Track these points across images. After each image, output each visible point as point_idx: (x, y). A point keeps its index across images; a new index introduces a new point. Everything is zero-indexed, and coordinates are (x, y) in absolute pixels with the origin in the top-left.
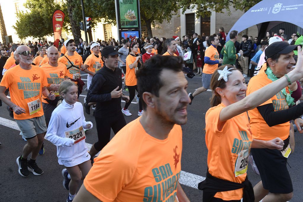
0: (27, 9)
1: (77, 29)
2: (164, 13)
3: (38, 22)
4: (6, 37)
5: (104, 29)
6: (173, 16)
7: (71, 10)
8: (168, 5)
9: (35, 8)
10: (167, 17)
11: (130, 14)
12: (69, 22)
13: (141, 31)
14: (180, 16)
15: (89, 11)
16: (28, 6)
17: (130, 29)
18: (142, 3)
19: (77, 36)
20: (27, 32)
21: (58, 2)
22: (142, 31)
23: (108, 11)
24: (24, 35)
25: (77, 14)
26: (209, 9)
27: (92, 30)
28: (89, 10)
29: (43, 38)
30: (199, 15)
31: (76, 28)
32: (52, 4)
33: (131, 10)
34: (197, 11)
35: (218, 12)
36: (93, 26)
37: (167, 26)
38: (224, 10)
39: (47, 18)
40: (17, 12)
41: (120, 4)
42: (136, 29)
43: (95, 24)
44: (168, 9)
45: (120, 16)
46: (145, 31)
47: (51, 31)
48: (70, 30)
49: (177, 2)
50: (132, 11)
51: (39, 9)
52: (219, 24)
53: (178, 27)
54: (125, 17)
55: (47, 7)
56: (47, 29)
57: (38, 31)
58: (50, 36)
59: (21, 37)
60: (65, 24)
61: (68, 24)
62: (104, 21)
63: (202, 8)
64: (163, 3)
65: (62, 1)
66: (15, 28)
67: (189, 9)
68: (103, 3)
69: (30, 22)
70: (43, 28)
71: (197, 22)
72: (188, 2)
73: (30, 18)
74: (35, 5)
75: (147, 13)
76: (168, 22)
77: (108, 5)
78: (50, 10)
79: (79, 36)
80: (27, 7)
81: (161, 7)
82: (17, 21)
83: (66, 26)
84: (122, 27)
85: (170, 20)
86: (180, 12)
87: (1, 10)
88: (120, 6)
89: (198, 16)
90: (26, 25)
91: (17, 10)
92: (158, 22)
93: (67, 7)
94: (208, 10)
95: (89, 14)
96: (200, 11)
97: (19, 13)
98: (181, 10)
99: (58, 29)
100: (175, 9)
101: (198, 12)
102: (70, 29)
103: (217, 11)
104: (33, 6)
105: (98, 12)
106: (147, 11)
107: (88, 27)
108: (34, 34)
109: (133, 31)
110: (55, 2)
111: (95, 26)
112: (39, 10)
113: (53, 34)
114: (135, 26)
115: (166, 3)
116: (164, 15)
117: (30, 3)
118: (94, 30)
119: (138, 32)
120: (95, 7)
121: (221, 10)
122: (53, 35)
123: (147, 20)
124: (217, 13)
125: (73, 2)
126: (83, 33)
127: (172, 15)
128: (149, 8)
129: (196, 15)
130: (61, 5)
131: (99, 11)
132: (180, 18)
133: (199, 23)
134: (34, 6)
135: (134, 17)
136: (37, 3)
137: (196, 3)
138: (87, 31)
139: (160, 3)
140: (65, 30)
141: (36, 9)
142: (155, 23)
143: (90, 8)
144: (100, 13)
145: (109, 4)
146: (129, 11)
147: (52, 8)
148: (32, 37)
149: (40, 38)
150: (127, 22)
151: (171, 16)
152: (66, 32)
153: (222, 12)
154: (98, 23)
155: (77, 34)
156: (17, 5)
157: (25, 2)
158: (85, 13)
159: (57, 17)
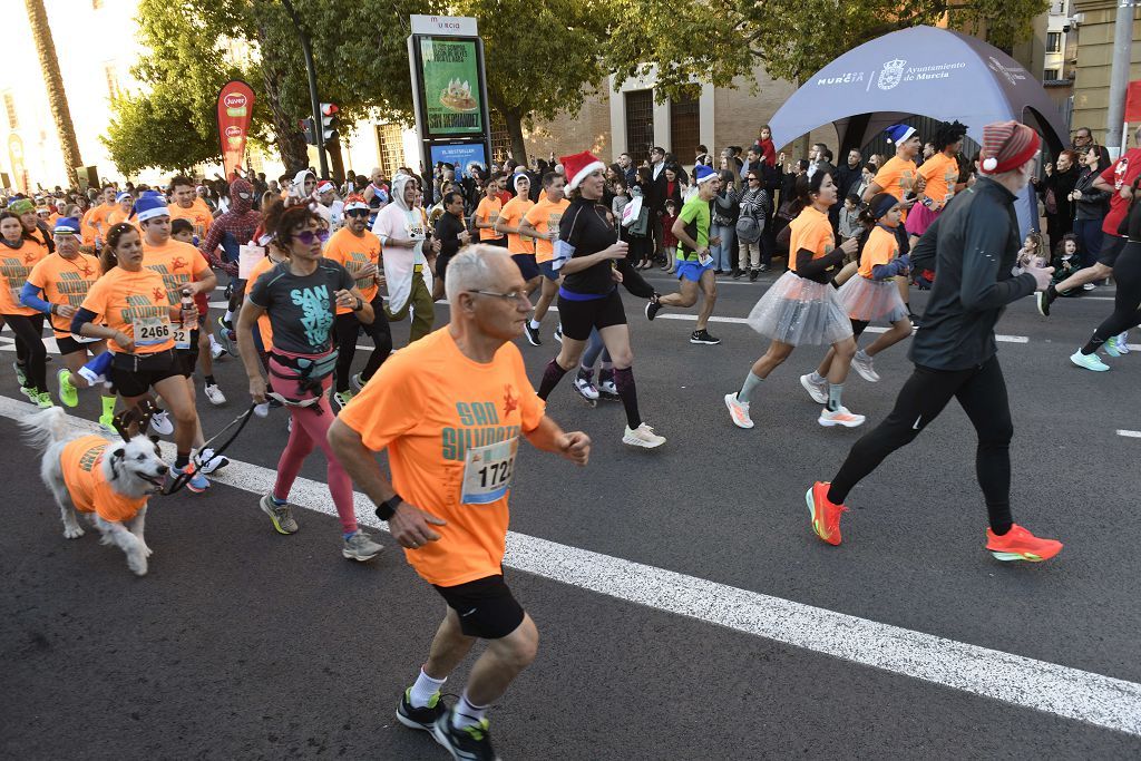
0: (141, 84)
1: (294, 140)
2: (560, 88)
3: (174, 121)
4: (78, 169)
5: (380, 139)
6: (586, 98)
7: (274, 84)
8: (571, 64)
9: (165, 79)
10: (570, 100)
11: (457, 94)
12: (269, 120)
13: (490, 143)
14: (607, 98)
15: (330, 85)
16: (144, 74)
17: (455, 139)
18: (492, 58)
19: (296, 163)
20: (142, 152)
21: (237, 61)
22: (494, 144)
23: (389, 83)
24: (132, 163)
25: (294, 93)
26: (695, 76)
27: (342, 144)
28: (330, 81)
30: (664, 93)
31: (291, 138)
32: (217, 67)
33: (458, 80)
34: (660, 81)
35: (722, 86)
36: (345, 131)
37: (568, 128)
38: (737, 80)
39: (201, 109)
40: (112, 94)
42: (476, 139)
43: (350, 126)
44: (571, 75)
47: (213, 147)
48: (272, 143)
49: (598, 57)
50: (462, 83)
51: (179, 82)
52: (724, 123)
53: (601, 132)
54: (440, 102)
55: (202, 74)
56: (202, 142)
57: (177, 148)
58: (212, 164)
59: (126, 173)
60: (259, 126)
61: (268, 128)
62: (378, 115)
63: (674, 72)
64: (555, 57)
65: (246, 55)
66: (105, 142)
67: (636, 76)
68: (371, 58)
69: (152, 121)
70: (191, 139)
71: (661, 114)
72: (631, 55)
73: (151, 111)
74: (166, 71)
75: (508, 89)
76: (575, 115)
77: (388, 65)
78: (211, 84)
80: (140, 78)
81: (550, 72)
82: (113, 122)
83: (261, 133)
84: (433, 131)
85: (579, 109)
86: (608, 85)
87: (63, 90)
89: (661, 97)
90: (139, 131)
91: (111, 87)
92: (542, 117)
93: (262, 76)
94: (692, 79)
95: (332, 92)
96: (666, 82)
97: (117, 96)
98: (612, 78)
99: (235, 141)
100: (591, 77)
101: (661, 85)
102: (276, 141)
103: (717, 81)
104: (160, 74)
106: (507, 85)
107: (328, 135)
108: (162, 158)
109: (466, 142)
110: (226, 58)
111: (350, 132)
113: (220, 157)
114: (472, 129)
115: (567, 60)
116: (560, 92)
117: (150, 64)
118: (348, 141)
119: (481, 146)
120: (349, 71)
121: (729, 79)
123: (509, 109)
124: (719, 87)
125: (279, 58)
126: (313, 152)
127: (585, 94)
128: (514, 75)
129: (655, 93)
130: (244, 70)
131: (362, 85)
132: (608, 102)
134: (163, 75)
135: (467, 101)
136: (172, 62)
137: (654, 60)
138: (325, 145)
139: (546, 59)
140: (258, 146)
141: (170, 79)
142: (533, 118)
143: (333, 75)
144: (364, 89)
145: (391, 61)
146: (451, 82)
147: (218, 78)
148: (158, 169)
149: (182, 171)
150: (447, 116)
151: (580, 98)
152: (262, 152)
153: (734, 87)
154: (358, 123)
155: (294, 155)
156: (112, 72)
157: (136, 63)
158: (320, 92)
159: (230, 105)
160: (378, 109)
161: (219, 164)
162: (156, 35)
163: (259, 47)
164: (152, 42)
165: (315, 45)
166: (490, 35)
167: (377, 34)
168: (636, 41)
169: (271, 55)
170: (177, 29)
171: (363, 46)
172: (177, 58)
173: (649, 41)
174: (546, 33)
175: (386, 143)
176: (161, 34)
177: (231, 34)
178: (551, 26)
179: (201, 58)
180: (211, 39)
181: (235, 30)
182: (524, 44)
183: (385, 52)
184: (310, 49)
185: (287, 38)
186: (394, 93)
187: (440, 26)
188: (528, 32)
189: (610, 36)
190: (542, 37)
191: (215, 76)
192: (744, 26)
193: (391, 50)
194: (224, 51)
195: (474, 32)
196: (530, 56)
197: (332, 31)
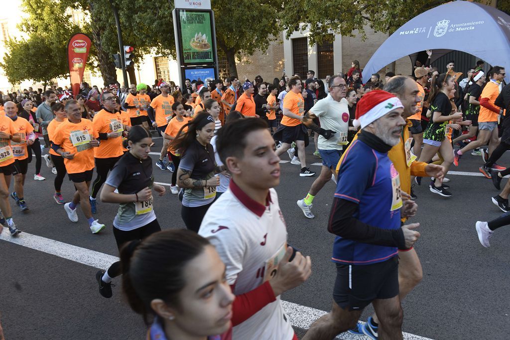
0: (23, 33)
1: (109, 66)
2: (256, 37)
3: (42, 55)
5: (156, 65)
6: (271, 43)
7: (98, 35)
8: (262, 25)
9: (36, 31)
10: (262, 43)
11: (199, 41)
12: (95, 54)
13: (217, 67)
14: (282, 43)
15: (129, 36)
16: (25, 28)
17: (199, 66)
18: (219, 21)
19: (110, 78)
20: (22, 71)
21: (76, 21)
22: (220, 67)
23: (162, 35)
24: (17, 78)
25: (110, 40)
26: (331, 30)
27: (136, 68)
28: (129, 34)
29: (51, 83)
30: (314, 40)
31: (107, 64)
32: (66, 25)
33: (200, 34)
34: (311, 33)
35: (346, 35)
36: (137, 61)
37: (261, 59)
38: (355, 32)
39: (57, 47)
40: (5, 38)
41: (182, 24)
42: (210, 65)
43: (140, 58)
44: (263, 31)
45: (182, 43)
46: (224, 67)
47: (64, 69)
48: (96, 67)
49: (277, 20)
50: (202, 35)
52: (348, 55)
53: (281, 60)
54: (189, 45)
55: (58, 29)
56: (57, 66)
57: (43, 70)
58: (63, 78)
59: (13, 81)
60: (88, 59)
61: (94, 59)
62: (156, 52)
63: (319, 28)
64: (254, 21)
65: (82, 19)
67: (298, 31)
68: (152, 21)
69: (29, 54)
70: (51, 64)
71: (312, 51)
72: (295, 20)
73: (29, 49)
74: (37, 26)
75: (228, 38)
76: (264, 52)
77: (161, 25)
78: (63, 35)
79: (113, 78)
80: (22, 30)
81: (251, 29)
82: (6, 54)
83: (90, 61)
84: (186, 61)
85: (267, 49)
86: (282, 35)
88: (182, 26)
89: (312, 42)
90: (21, 60)
91: (5, 35)
92: (246, 53)
93: (91, 30)
94: (329, 32)
95: (131, 40)
96: (315, 34)
97: (8, 40)
98: (285, 32)
99: (77, 66)
100: (273, 31)
101: (311, 36)
102: (98, 66)
103: (343, 33)
104: (33, 28)
105: (146, 38)
106: (227, 35)
107: (128, 63)
108: (35, 75)
109: (205, 67)
110: (71, 20)
111: (140, 61)
112: (45, 34)
113: (68, 74)
114: (208, 60)
115: (260, 22)
116: (255, 41)
117: (28, 23)
118: (139, 67)
119: (213, 69)
120: (140, 29)
121: (350, 32)
122: (69, 76)
123: (228, 49)
124: (344, 36)
125: (101, 20)
126: (119, 73)
127: (270, 40)
128: (231, 30)
129: (309, 40)
130: (81, 27)
131: (147, 36)
132: (283, 45)
133: (315, 53)
134: (36, 28)
135: (205, 45)
136: (40, 22)
137: (310, 22)
138: (126, 69)
139: (249, 22)
140: (88, 68)
141: (39, 32)
142: (241, 54)
143: (131, 30)
145: (164, 23)
146: (196, 34)
147: (66, 31)
148: (32, 81)
149: (46, 82)
150: (194, 53)
151: (267, 42)
152: (90, 71)
153: (352, 36)
154: (144, 56)
155: (109, 74)
156: (5, 26)
157: (20, 21)
158: (123, 40)
159: (77, 47)
160: (156, 49)
161: (66, 78)
162: (32, 7)
163: (89, 14)
164: (29, 10)
165: (121, 14)
166: (217, 8)
167: (156, 8)
168: (298, 12)
169: (96, 19)
170: (44, 3)
171: (148, 15)
172: (43, 20)
173: (305, 12)
174: (249, 7)
175: (160, 67)
176: (35, 6)
177: (74, 7)
178: (251, 4)
179: (56, 20)
180: (63, 9)
181: (76, 4)
182: (236, 14)
183: (160, 18)
184: (118, 16)
185: (106, 10)
186: (165, 41)
187: (190, 4)
188: (239, 7)
189: (283, 9)
190: (246, 9)
191: (65, 29)
192: (358, 2)
193: (163, 17)
194: (70, 16)
195: (209, 7)
196: (240, 20)
197: (131, 6)
